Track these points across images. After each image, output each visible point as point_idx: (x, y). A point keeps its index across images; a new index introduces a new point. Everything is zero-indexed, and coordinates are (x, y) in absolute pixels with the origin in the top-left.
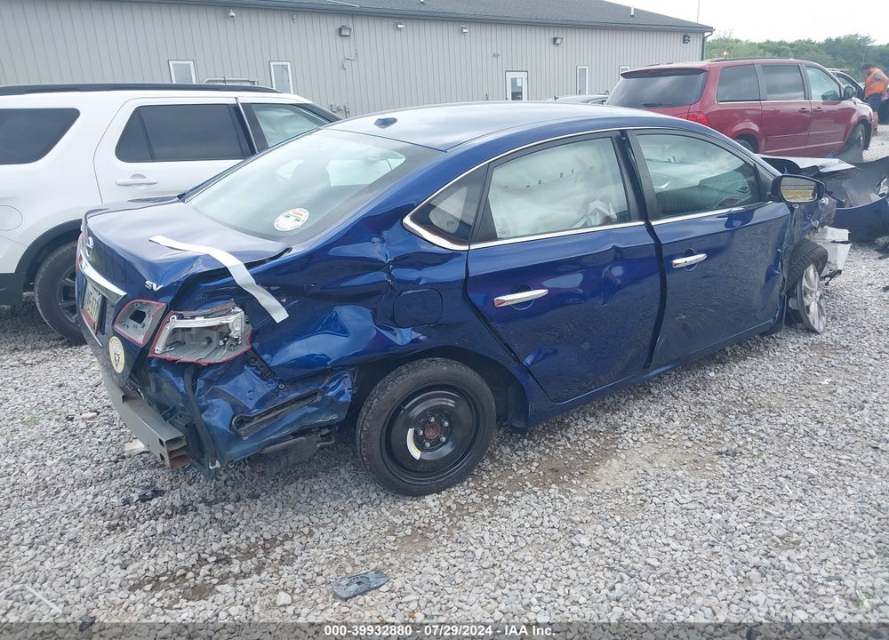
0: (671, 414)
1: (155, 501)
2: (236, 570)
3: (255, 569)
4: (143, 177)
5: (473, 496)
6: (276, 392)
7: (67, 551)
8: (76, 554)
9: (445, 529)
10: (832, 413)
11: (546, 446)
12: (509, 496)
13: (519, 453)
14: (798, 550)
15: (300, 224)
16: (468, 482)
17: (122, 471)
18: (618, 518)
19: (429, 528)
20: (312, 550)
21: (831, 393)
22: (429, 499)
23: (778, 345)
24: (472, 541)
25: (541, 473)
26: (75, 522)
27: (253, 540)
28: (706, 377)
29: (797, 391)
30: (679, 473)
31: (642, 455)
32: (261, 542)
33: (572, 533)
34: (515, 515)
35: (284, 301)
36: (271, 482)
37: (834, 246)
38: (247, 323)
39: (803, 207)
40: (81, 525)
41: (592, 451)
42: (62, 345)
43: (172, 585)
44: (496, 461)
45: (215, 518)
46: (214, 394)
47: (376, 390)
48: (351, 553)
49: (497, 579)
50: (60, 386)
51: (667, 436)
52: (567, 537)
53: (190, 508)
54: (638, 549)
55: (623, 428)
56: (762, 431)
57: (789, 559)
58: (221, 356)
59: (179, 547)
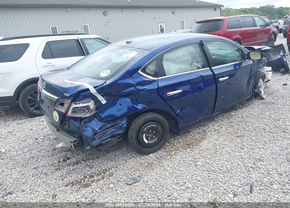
0: (221, 126)
1: (68, 161)
2: (96, 179)
3: (102, 178)
4: (51, 63)
5: (164, 153)
6: (104, 125)
7: (44, 177)
8: (47, 177)
9: (157, 163)
10: (270, 122)
11: (184, 138)
12: (175, 153)
13: (176, 140)
14: (263, 162)
15: (108, 74)
16: (162, 150)
17: (56, 153)
18: (209, 157)
19: (152, 163)
20: (118, 172)
21: (269, 117)
22: (151, 155)
23: (252, 103)
24: (166, 166)
25: (184, 146)
26: (45, 168)
27: (100, 170)
28: (231, 114)
29: (259, 117)
30: (226, 143)
31: (214, 139)
32: (102, 171)
33: (195, 162)
34: (178, 158)
35: (105, 97)
36: (103, 153)
37: (267, 72)
38: (94, 105)
39: (257, 61)
40: (47, 169)
41: (199, 138)
42: (29, 118)
43: (77, 184)
44: (170, 143)
45: (87, 165)
46: (86, 126)
47: (133, 123)
48: (130, 172)
49: (175, 176)
50: (31, 130)
51: (221, 132)
52: (194, 163)
53: (79, 162)
54: (216, 165)
55: (207, 131)
56: (250, 129)
57: (261, 165)
58: (88, 115)
59: (78, 174)
